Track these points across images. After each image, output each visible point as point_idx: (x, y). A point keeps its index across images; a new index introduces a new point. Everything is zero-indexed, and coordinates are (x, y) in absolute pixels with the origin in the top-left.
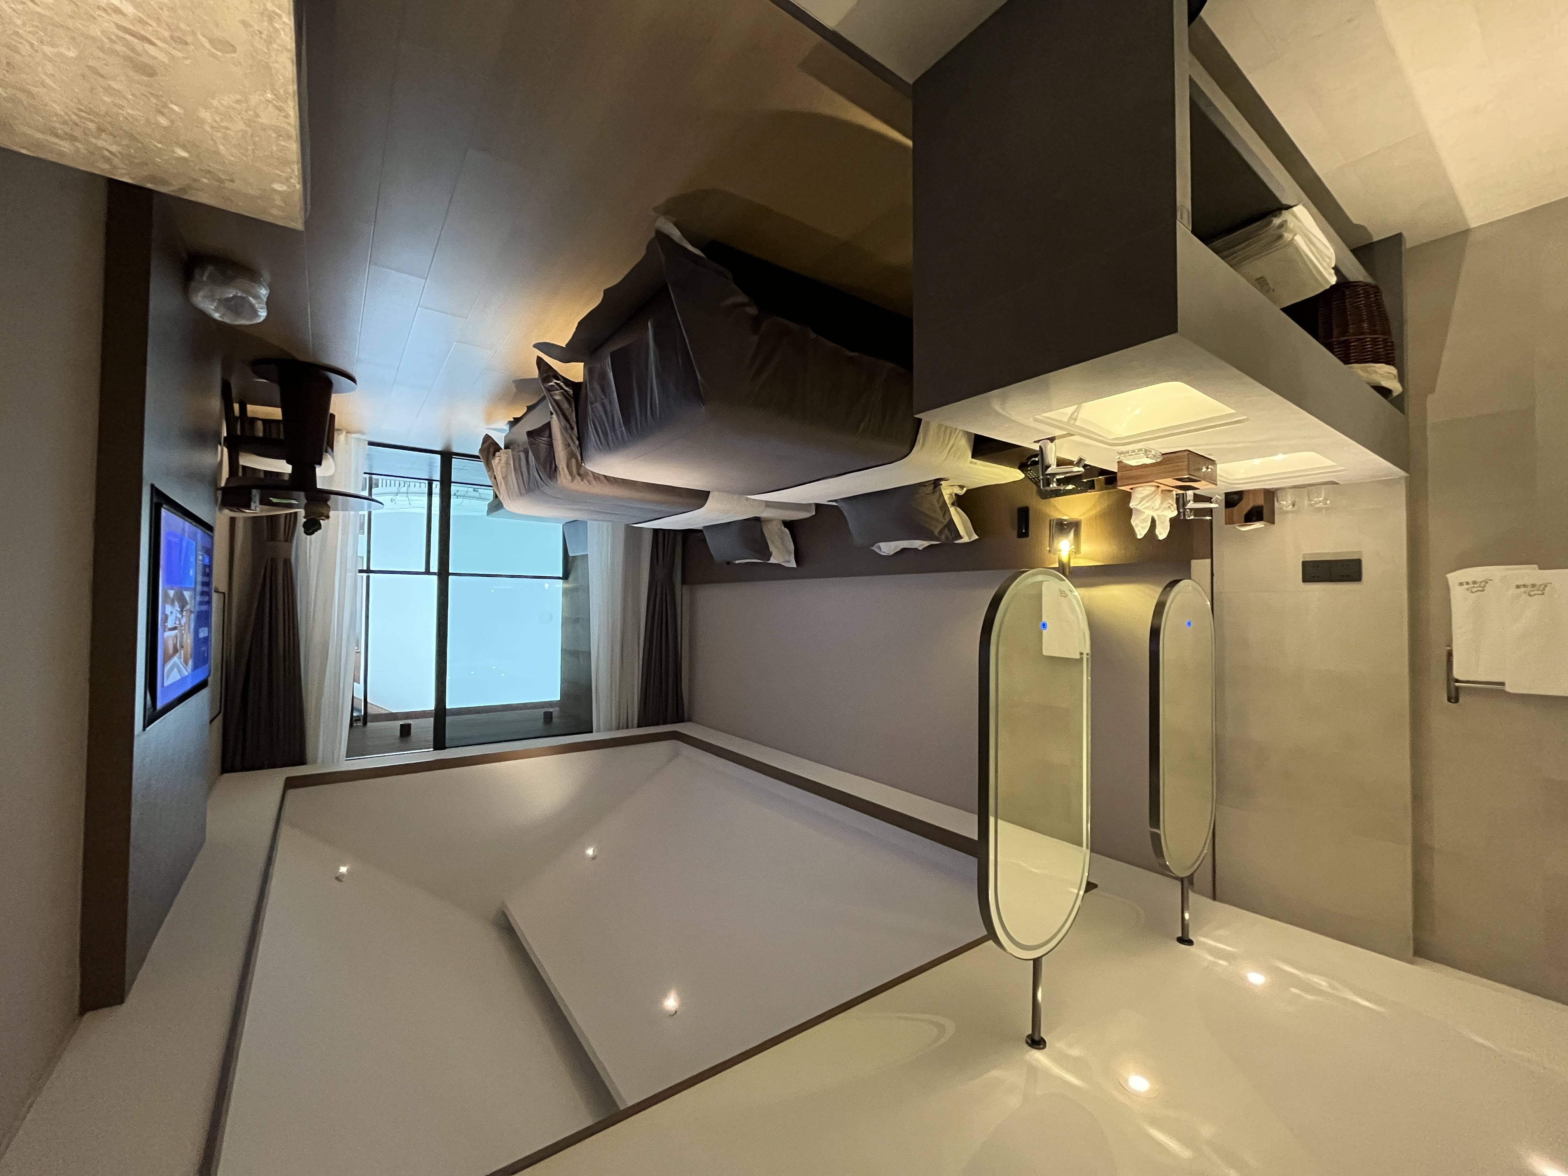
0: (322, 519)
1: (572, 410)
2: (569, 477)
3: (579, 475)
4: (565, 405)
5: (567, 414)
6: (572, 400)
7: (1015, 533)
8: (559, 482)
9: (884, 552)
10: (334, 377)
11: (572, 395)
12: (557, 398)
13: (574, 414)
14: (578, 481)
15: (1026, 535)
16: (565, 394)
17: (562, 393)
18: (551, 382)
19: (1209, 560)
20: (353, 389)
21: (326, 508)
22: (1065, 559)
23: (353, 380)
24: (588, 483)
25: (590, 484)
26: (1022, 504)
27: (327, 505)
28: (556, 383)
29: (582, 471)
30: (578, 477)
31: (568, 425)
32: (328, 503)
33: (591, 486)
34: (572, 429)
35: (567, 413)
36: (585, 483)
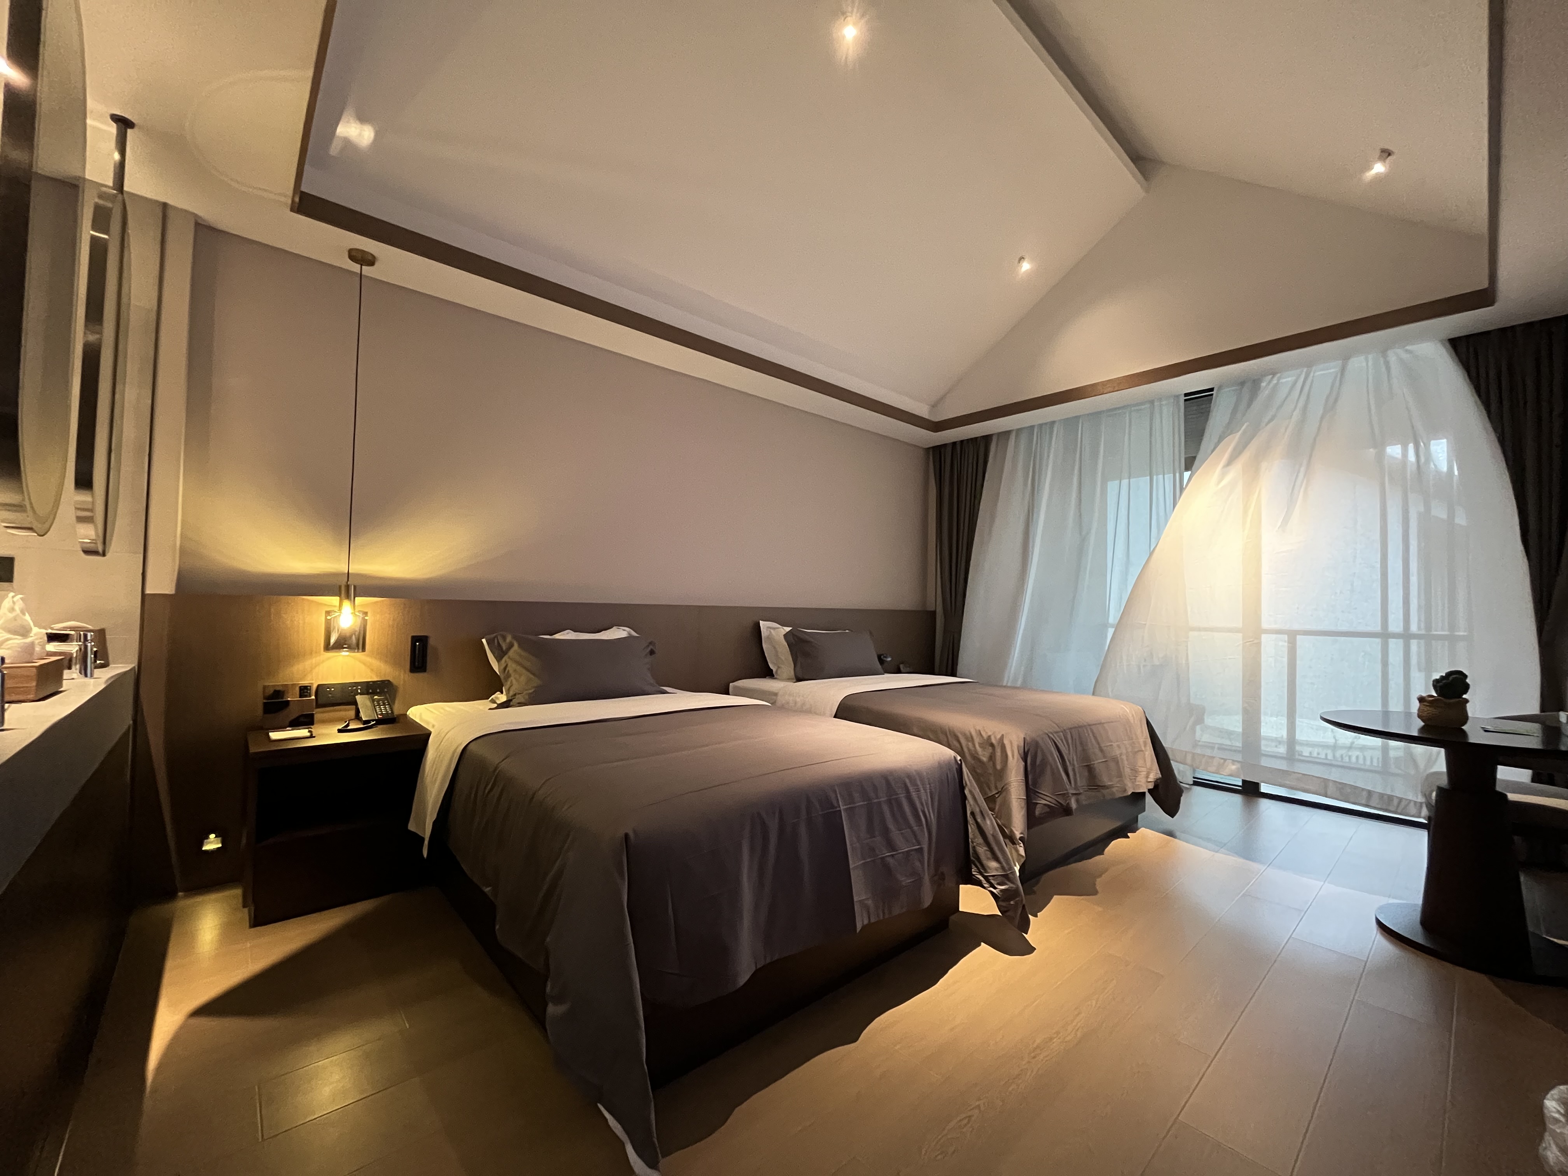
0: (1432, 696)
1: (973, 842)
2: (1006, 742)
3: (992, 745)
4: (982, 850)
5: (979, 836)
6: (972, 858)
7: (432, 642)
8: (1022, 736)
9: (624, 630)
10: (1419, 938)
11: (973, 866)
12: (993, 864)
13: (971, 836)
14: (995, 737)
15: (415, 639)
16: (983, 869)
17: (986, 872)
18: (1002, 891)
19: (148, 592)
20: (1381, 909)
21: (1425, 714)
22: (347, 604)
23: (1380, 924)
24: (982, 732)
25: (980, 731)
26: (420, 675)
27: (1423, 720)
28: (995, 888)
29: (990, 749)
30: (994, 741)
31: (979, 820)
32: (1422, 724)
33: (978, 728)
34: (973, 814)
35: (980, 840)
36: (986, 733)
